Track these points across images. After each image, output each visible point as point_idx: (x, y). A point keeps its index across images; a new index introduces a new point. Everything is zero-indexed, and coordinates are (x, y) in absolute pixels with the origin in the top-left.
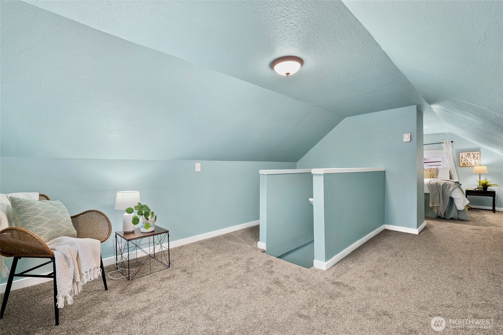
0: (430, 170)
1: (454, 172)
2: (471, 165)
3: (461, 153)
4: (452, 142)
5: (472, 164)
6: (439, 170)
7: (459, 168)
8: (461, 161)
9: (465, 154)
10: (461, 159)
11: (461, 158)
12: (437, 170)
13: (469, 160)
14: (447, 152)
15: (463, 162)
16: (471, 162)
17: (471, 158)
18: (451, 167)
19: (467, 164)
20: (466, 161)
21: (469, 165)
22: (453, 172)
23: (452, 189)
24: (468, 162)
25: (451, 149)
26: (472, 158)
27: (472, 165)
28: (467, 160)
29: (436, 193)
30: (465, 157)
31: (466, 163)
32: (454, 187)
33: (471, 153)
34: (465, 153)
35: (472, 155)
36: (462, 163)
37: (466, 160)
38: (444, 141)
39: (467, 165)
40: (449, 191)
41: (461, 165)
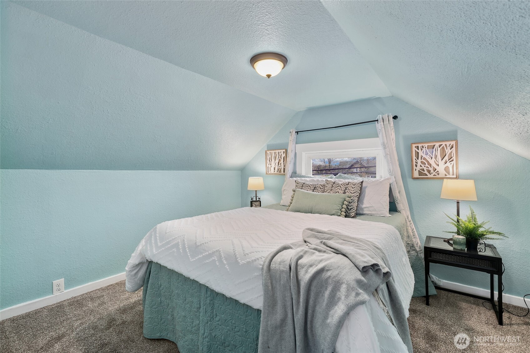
0: (346, 189)
1: (399, 193)
2: (437, 176)
3: (414, 146)
4: (395, 118)
5: (440, 172)
6: (366, 187)
7: (410, 181)
8: (416, 166)
9: (423, 147)
10: (414, 161)
11: (414, 157)
12: (361, 188)
13: (432, 162)
14: (386, 142)
15: (418, 168)
16: (436, 167)
17: (436, 157)
18: (392, 180)
19: (429, 171)
20: (427, 165)
21: (432, 176)
22: (397, 192)
23: (339, 310)
24: (430, 169)
25: (393, 136)
26: (439, 158)
27: (440, 176)
28: (428, 162)
29: (283, 321)
30: (424, 156)
31: (425, 169)
32: (352, 299)
33: (437, 144)
34: (424, 145)
35: (439, 149)
36: (417, 171)
37: (426, 163)
38: (379, 117)
39: (429, 176)
40: (329, 321)
41: (416, 175)
